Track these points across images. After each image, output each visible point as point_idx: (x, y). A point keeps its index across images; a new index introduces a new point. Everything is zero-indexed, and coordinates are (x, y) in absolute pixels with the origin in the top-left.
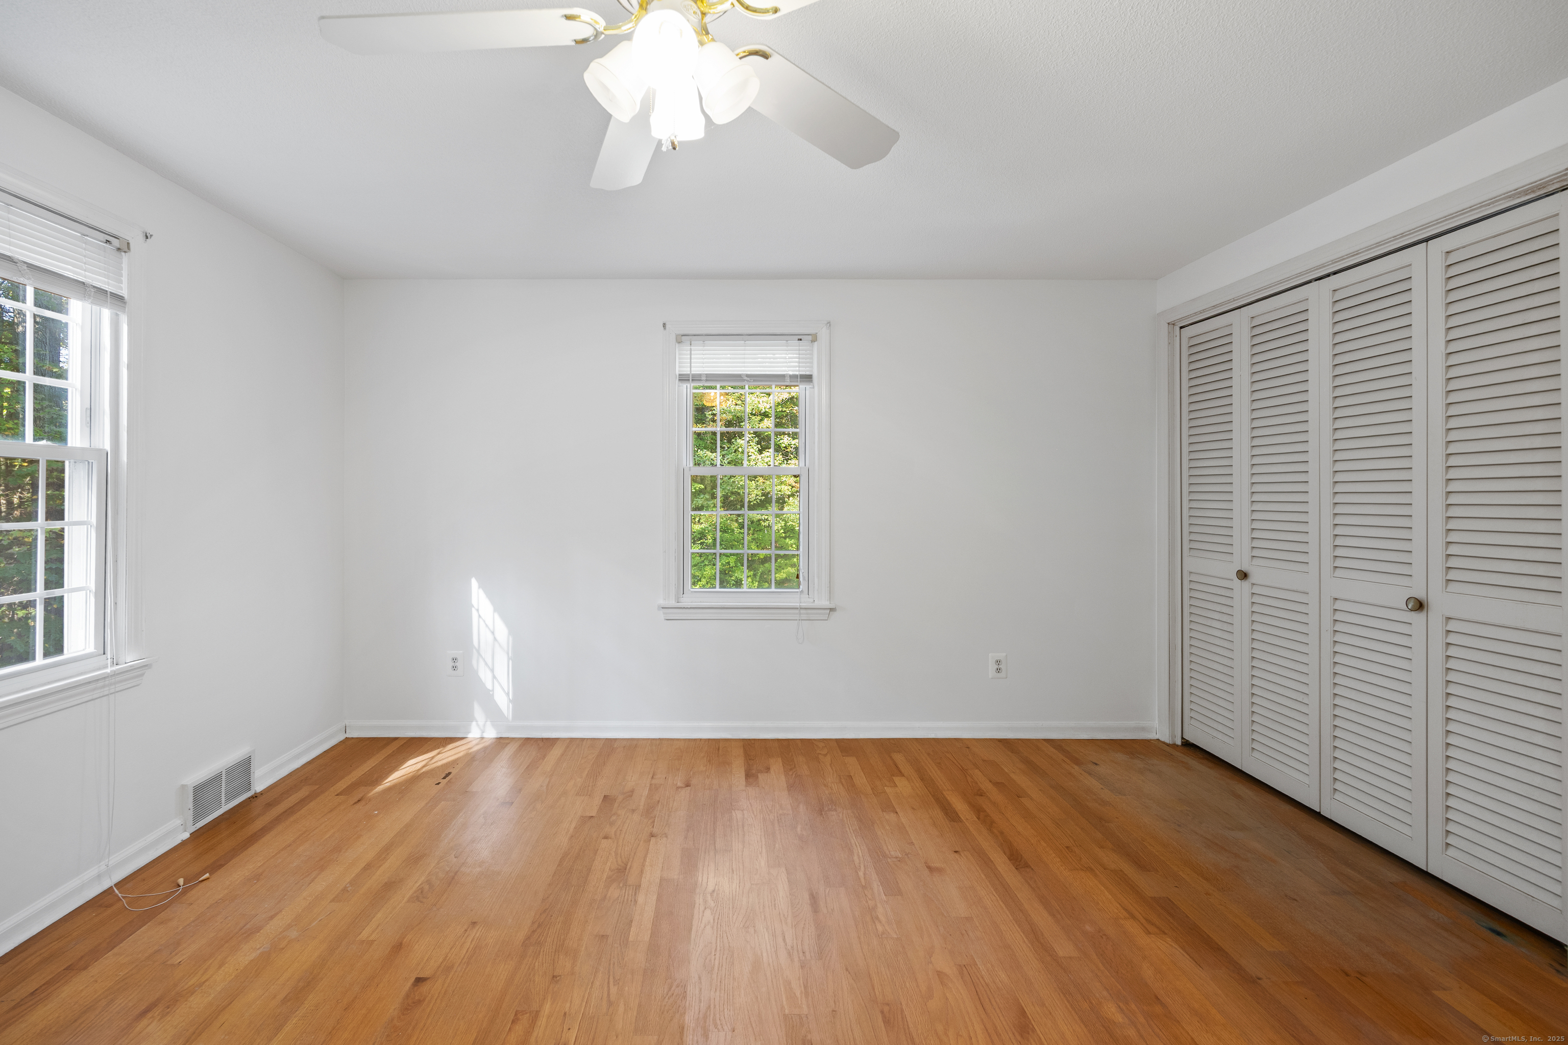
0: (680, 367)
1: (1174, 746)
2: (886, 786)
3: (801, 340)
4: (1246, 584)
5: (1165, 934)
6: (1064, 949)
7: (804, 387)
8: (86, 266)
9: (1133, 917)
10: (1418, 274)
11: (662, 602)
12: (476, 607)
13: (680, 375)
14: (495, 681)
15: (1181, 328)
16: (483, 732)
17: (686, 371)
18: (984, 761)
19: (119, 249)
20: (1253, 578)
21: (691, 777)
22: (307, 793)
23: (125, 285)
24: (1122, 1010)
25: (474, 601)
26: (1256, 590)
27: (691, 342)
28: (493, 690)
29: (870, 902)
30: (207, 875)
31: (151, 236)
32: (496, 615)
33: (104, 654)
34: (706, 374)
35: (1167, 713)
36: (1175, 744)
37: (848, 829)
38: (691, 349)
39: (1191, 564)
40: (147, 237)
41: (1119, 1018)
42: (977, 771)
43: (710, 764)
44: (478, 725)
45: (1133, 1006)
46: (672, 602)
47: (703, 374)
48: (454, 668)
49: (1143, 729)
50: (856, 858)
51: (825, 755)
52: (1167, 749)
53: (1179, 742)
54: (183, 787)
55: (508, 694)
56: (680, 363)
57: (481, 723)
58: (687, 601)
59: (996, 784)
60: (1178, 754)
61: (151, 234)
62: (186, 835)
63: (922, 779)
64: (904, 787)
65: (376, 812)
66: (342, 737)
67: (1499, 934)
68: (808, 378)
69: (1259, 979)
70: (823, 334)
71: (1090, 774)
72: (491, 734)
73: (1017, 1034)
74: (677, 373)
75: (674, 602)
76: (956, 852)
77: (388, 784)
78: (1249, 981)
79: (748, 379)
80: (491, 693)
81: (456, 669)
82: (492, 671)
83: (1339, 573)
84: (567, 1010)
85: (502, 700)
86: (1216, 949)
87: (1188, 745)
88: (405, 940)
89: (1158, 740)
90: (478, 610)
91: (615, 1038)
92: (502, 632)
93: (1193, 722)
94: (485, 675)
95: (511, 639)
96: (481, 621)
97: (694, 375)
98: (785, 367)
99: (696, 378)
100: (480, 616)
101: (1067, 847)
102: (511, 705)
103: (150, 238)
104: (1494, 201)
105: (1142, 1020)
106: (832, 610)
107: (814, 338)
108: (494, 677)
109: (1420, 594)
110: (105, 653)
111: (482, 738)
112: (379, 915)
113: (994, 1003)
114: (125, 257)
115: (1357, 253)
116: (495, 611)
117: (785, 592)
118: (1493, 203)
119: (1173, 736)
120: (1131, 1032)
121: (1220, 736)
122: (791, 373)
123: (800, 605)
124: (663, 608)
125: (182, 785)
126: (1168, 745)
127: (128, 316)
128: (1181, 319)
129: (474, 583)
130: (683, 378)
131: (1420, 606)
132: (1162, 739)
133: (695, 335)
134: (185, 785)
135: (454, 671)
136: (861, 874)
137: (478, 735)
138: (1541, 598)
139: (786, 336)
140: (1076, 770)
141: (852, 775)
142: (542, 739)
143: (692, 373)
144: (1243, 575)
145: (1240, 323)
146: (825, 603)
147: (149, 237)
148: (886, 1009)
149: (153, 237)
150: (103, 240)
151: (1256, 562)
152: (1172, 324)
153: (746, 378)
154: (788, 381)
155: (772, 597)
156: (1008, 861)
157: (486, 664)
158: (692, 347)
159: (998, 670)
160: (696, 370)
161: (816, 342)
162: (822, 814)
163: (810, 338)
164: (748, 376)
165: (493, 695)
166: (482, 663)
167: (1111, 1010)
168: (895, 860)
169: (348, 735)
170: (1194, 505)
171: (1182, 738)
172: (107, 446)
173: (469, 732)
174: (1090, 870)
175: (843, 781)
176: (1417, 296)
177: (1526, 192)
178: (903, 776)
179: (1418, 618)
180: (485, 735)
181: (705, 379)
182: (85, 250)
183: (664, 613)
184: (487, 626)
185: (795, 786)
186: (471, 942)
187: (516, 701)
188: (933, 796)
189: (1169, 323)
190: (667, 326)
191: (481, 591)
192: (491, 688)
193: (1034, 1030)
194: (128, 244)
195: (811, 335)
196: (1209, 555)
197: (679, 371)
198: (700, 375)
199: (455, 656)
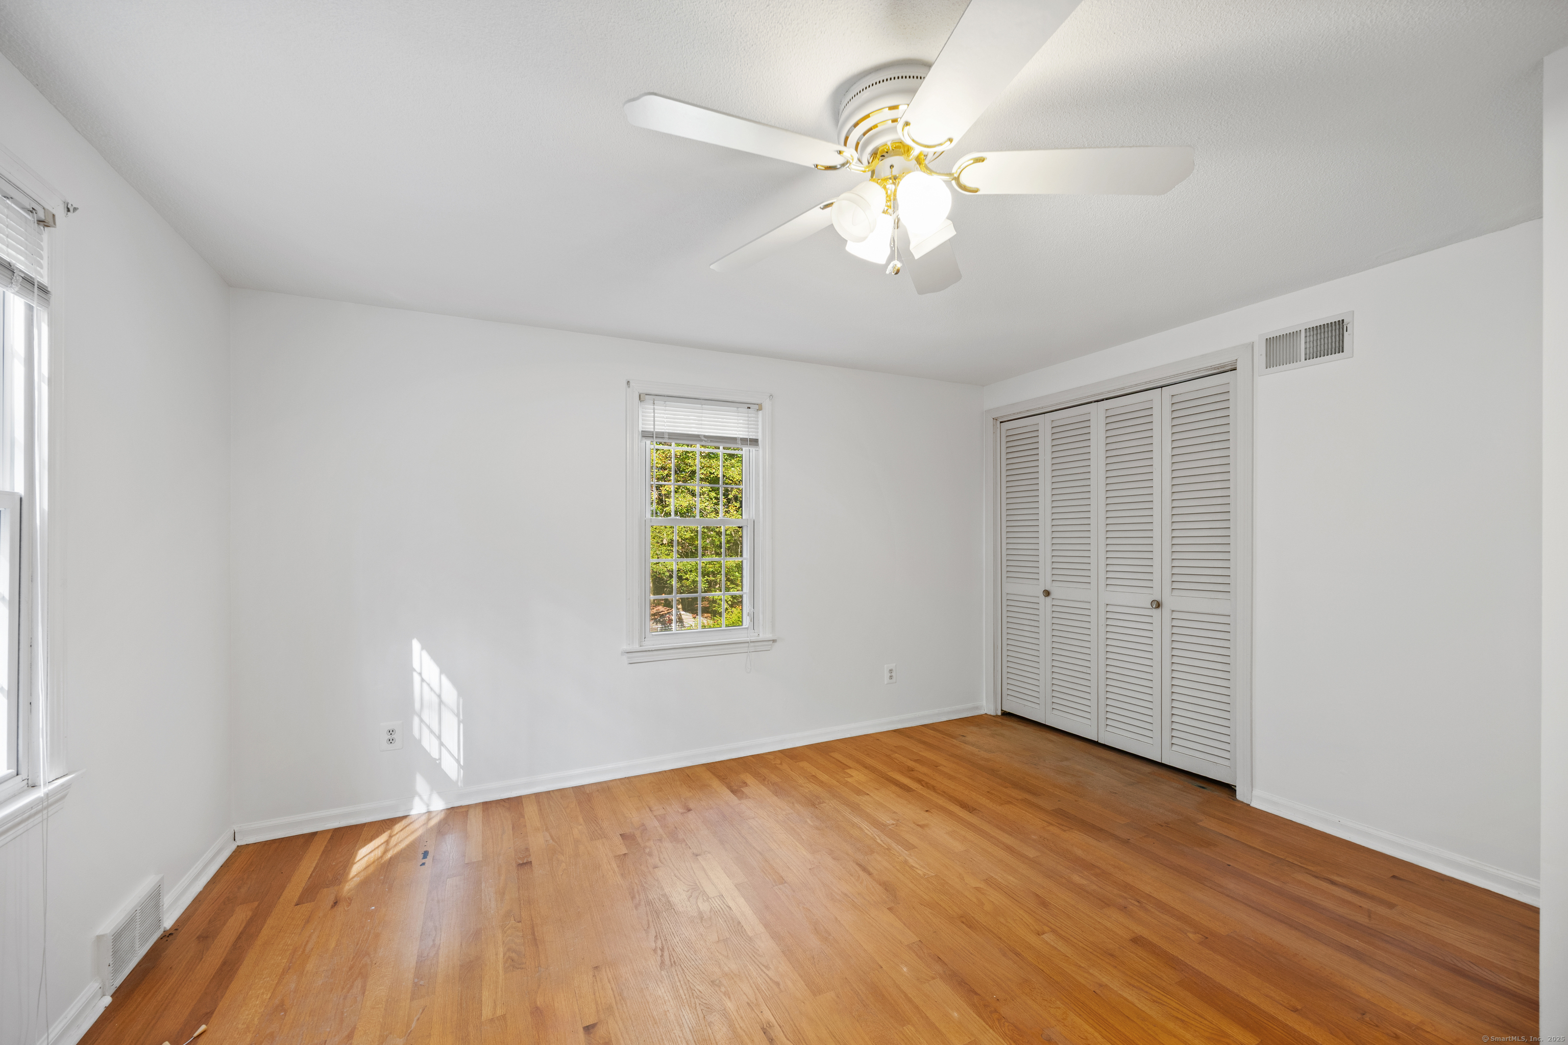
0: (643, 424)
1: (997, 716)
2: (845, 777)
3: (749, 408)
4: (1048, 599)
5: (1073, 829)
6: (1032, 853)
7: (747, 449)
8: (9, 240)
9: (1052, 824)
10: (1156, 406)
11: (626, 647)
12: (418, 671)
13: (642, 431)
14: (443, 750)
15: (1001, 422)
16: (428, 805)
17: (650, 428)
18: (895, 747)
19: (40, 222)
20: (1053, 595)
21: (685, 803)
22: (250, 914)
23: (45, 272)
24: (1082, 877)
25: (416, 665)
26: (1055, 603)
27: (654, 402)
28: (440, 759)
29: (900, 858)
30: (203, 1027)
31: (75, 209)
32: (444, 678)
33: (17, 775)
34: (669, 433)
35: (993, 694)
36: (997, 715)
37: (844, 813)
38: (654, 408)
39: (1010, 587)
40: (68, 210)
41: (1084, 882)
42: (896, 754)
43: (692, 789)
44: (421, 799)
45: (1085, 873)
46: (636, 647)
47: (666, 432)
48: (391, 741)
49: (977, 708)
50: (866, 831)
51: (781, 764)
52: (994, 718)
53: (999, 713)
54: (99, 938)
55: (458, 761)
56: (643, 420)
57: (425, 797)
58: (649, 644)
59: (916, 761)
60: (999, 720)
61: (74, 206)
62: (107, 1000)
63: (866, 768)
64: (857, 776)
65: (373, 908)
66: (233, 847)
67: (1203, 788)
68: (754, 442)
69: (1129, 840)
70: (767, 405)
71: (965, 743)
72: (439, 805)
73: (1043, 908)
74: (641, 429)
75: (637, 646)
76: (927, 811)
77: (357, 880)
78: (1126, 842)
79: (706, 439)
80: (438, 762)
81: (393, 742)
82: (439, 738)
83: (1109, 588)
84: (747, 1000)
85: (451, 768)
86: (1101, 830)
87: (1006, 714)
88: (538, 1003)
89: (986, 714)
90: (420, 674)
91: (803, 1004)
92: (450, 694)
93: (1009, 697)
94: (430, 744)
95: (461, 700)
96: (425, 685)
97: (657, 433)
98: (735, 431)
99: (660, 435)
100: (423, 680)
101: (988, 792)
102: (462, 771)
103: (74, 212)
104: (1199, 370)
105: (1095, 879)
106: (774, 641)
107: (760, 408)
108: (441, 744)
109: (1158, 598)
110: (19, 772)
111: (429, 812)
112: (485, 994)
113: (1019, 895)
114: (46, 233)
115: (1123, 389)
116: (441, 672)
117: (735, 629)
118: (1198, 371)
119: (996, 710)
120: (1094, 887)
121: (1029, 704)
122: (742, 436)
123: (750, 640)
124: (627, 653)
125: (97, 936)
126: (994, 716)
127: (48, 314)
128: (1002, 417)
129: (416, 645)
130: (646, 435)
131: (1158, 605)
132: (989, 713)
133: (656, 395)
134: (103, 936)
135: (391, 744)
136: (879, 841)
137: (423, 810)
138: (1220, 595)
139: (736, 404)
140: (955, 742)
141: (814, 774)
142: (508, 799)
143: (656, 430)
144: (1047, 593)
145: (1044, 424)
146: (769, 636)
147: (71, 209)
148: (964, 920)
149: (77, 211)
150: (28, 207)
151: (1055, 584)
152: (995, 419)
153: (703, 438)
154: (739, 443)
155: (721, 634)
156: (961, 809)
157: (432, 732)
158: (655, 407)
159: (891, 677)
160: (659, 429)
161: (761, 411)
162: (817, 807)
163: (757, 407)
164: (705, 436)
165: (440, 763)
166: (426, 731)
167: (1076, 878)
168: (893, 826)
169: (241, 842)
170: (1010, 546)
171: (1002, 710)
172: (20, 488)
173: (412, 809)
174: (1010, 803)
175: (811, 780)
176: (1156, 419)
177: (1215, 369)
178: (851, 768)
179: (1156, 613)
180: (432, 809)
181: (667, 437)
182: (7, 218)
183: (628, 658)
184: (432, 689)
185: (778, 790)
186: (609, 982)
187: (469, 766)
188: (883, 777)
189: (993, 419)
190: (631, 384)
191: (425, 654)
192: (437, 757)
193: (1050, 903)
194: (54, 215)
195: (758, 404)
196: (1021, 581)
197: (642, 428)
198: (663, 433)
199: (391, 728)
